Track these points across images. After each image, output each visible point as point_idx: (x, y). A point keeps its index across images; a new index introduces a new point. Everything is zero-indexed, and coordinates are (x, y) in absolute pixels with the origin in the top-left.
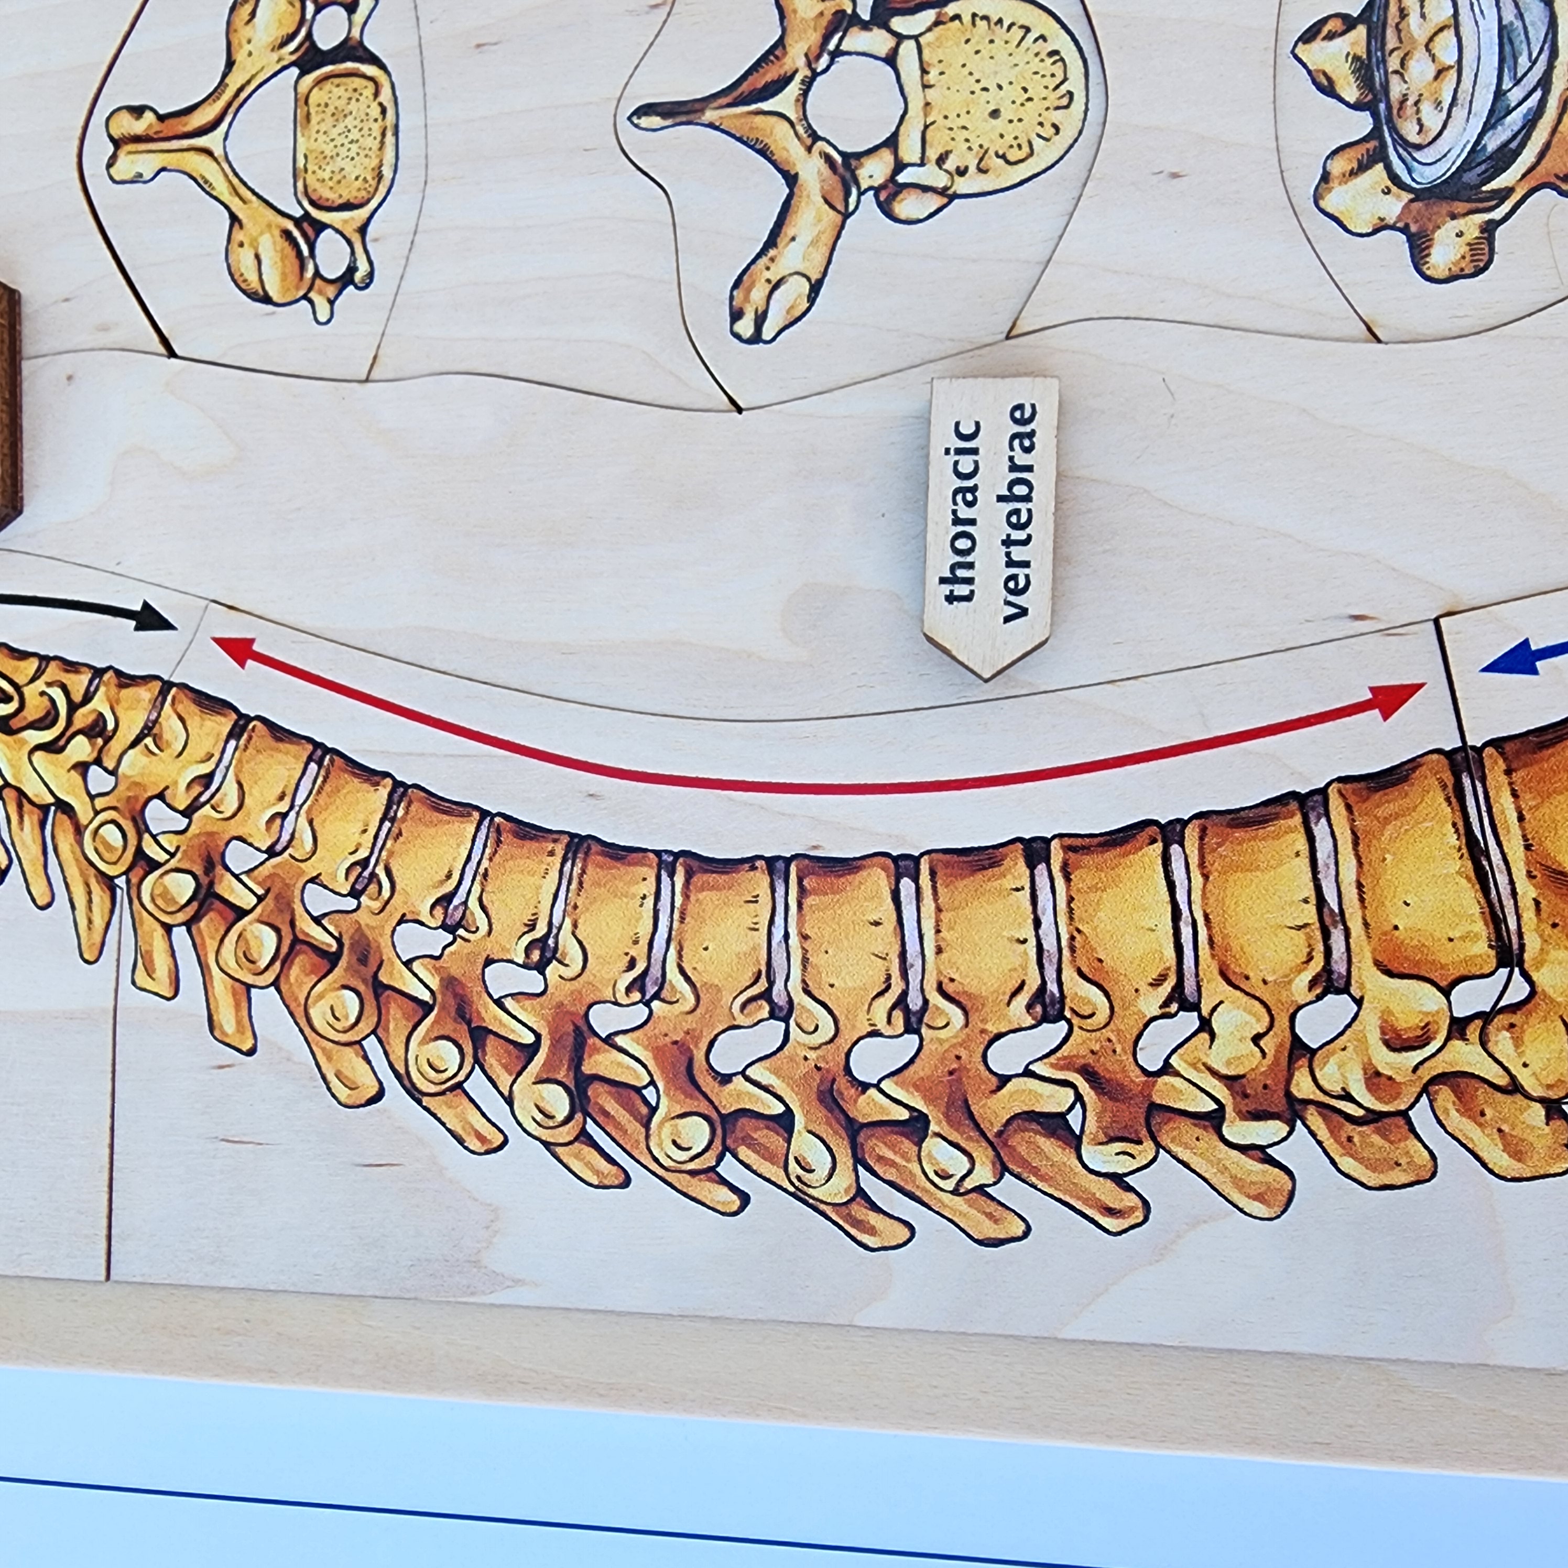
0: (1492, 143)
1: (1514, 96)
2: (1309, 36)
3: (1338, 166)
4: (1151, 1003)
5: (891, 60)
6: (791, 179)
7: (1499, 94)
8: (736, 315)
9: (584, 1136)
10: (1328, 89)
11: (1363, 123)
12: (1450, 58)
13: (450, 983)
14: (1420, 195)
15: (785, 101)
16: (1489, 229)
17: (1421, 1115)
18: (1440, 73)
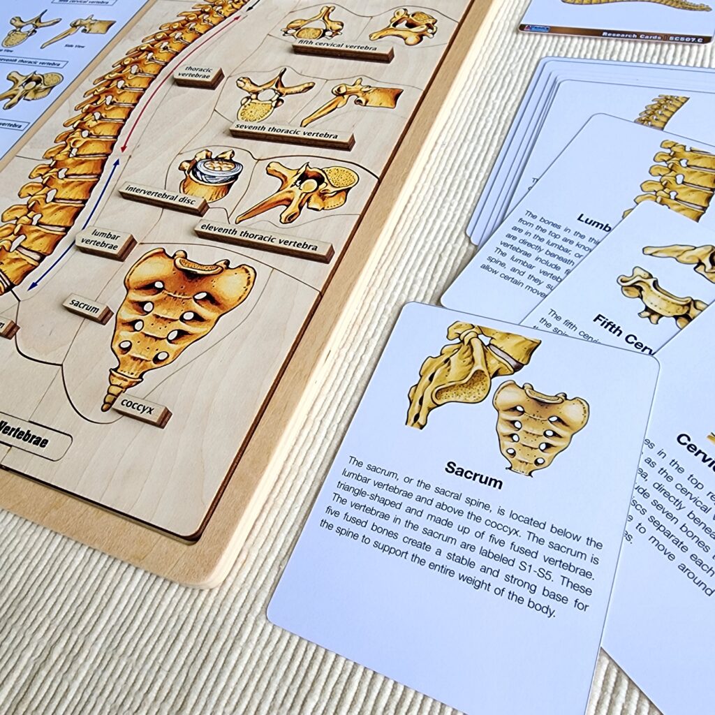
0: (198, 173)
1: (203, 177)
2: (233, 153)
3: (209, 154)
4: (103, 115)
5: (271, 100)
6: (260, 86)
7: (205, 175)
8: (244, 78)
9: (137, 50)
10: (223, 153)
11: (213, 157)
12: (216, 169)
13: (170, 38)
14: (197, 163)
15: (274, 87)
16: (185, 170)
17: (64, 142)
18: (214, 168)
